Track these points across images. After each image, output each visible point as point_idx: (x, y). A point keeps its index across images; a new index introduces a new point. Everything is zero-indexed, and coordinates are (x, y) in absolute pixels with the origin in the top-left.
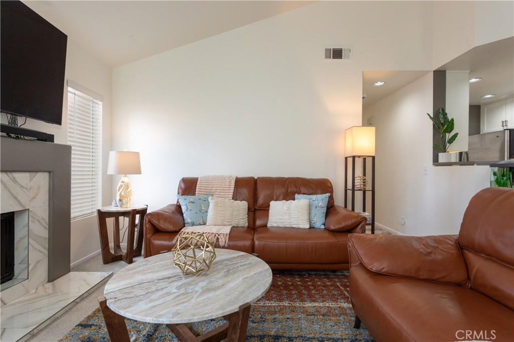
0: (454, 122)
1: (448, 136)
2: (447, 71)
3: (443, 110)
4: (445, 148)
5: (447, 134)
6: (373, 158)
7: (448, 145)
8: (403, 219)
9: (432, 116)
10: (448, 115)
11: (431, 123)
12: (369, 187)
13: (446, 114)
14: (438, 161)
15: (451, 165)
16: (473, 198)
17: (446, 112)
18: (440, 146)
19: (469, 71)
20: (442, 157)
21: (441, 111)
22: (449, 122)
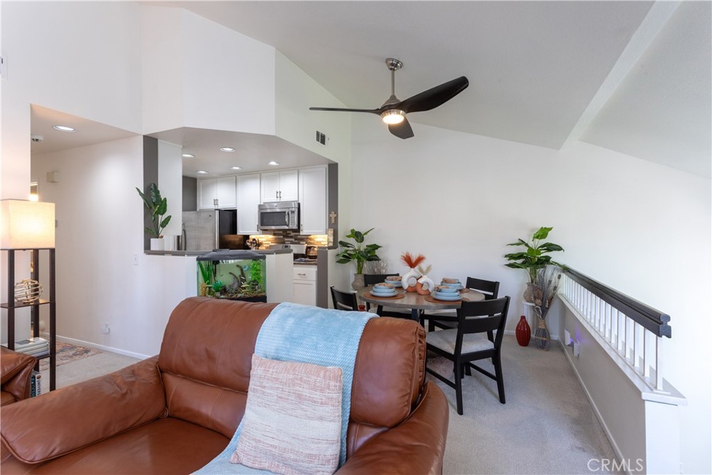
0: (167, 203)
1: (161, 218)
2: (159, 140)
3: (156, 187)
4: (158, 233)
5: (160, 216)
6: (52, 251)
7: (161, 228)
8: (107, 325)
9: (142, 192)
10: (161, 194)
11: (141, 201)
12: (44, 299)
13: (159, 192)
14: (149, 249)
15: (164, 254)
16: (174, 311)
17: (159, 189)
18: (152, 230)
19: (182, 147)
20: (155, 244)
21: (152, 187)
22: (162, 202)
